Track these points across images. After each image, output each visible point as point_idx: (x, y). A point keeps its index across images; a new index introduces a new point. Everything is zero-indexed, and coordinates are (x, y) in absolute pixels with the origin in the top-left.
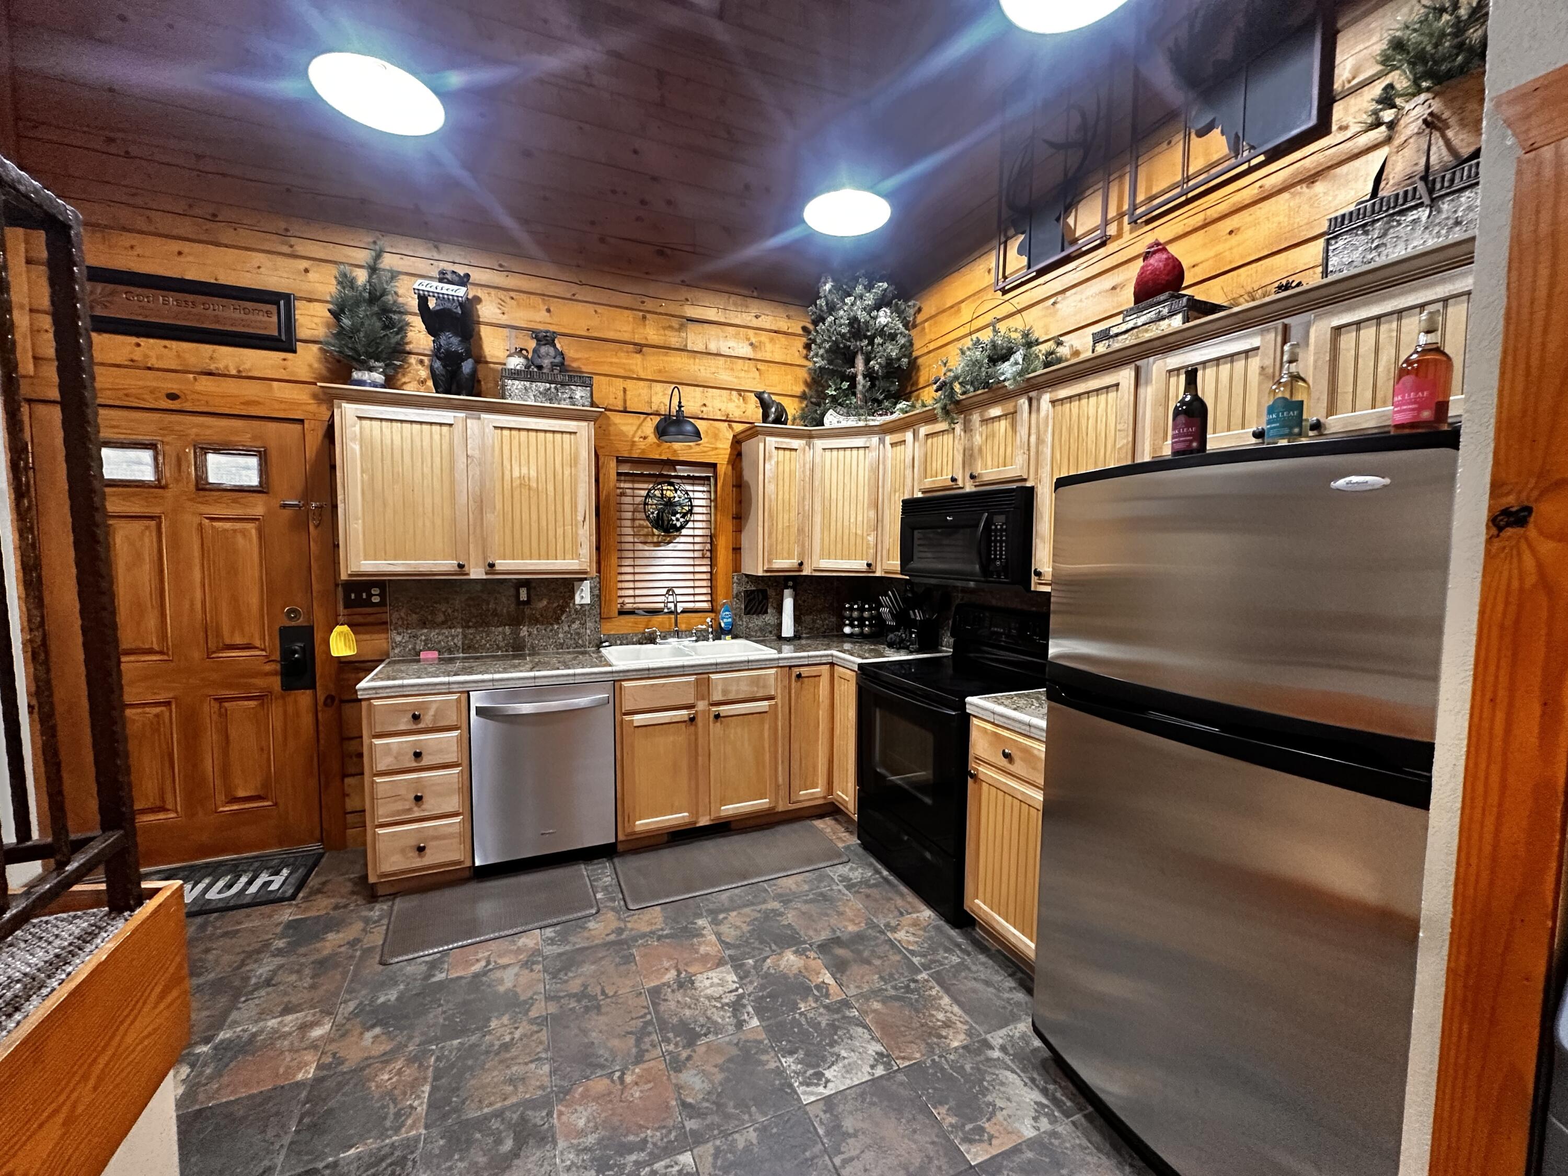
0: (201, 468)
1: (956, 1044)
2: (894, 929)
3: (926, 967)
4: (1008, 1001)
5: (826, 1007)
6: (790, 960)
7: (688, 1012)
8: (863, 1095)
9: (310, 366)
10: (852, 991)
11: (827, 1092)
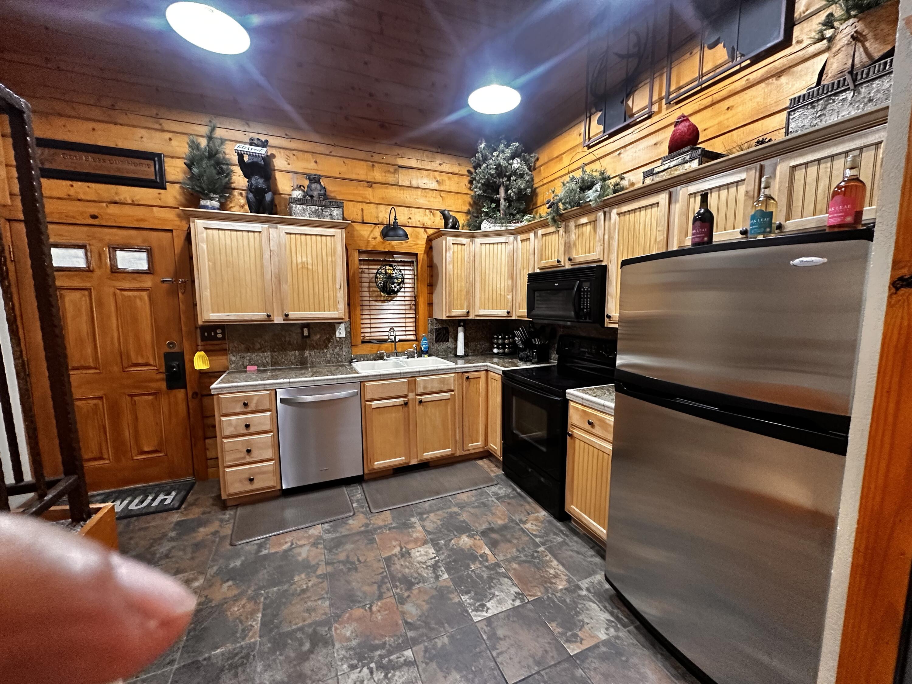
0: (113, 259)
1: (561, 587)
2: (525, 523)
3: (543, 544)
4: (590, 562)
5: (486, 567)
6: (465, 541)
7: (407, 571)
8: (508, 617)
9: (175, 198)
10: (501, 558)
11: (488, 615)
